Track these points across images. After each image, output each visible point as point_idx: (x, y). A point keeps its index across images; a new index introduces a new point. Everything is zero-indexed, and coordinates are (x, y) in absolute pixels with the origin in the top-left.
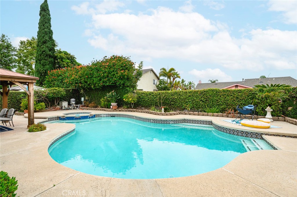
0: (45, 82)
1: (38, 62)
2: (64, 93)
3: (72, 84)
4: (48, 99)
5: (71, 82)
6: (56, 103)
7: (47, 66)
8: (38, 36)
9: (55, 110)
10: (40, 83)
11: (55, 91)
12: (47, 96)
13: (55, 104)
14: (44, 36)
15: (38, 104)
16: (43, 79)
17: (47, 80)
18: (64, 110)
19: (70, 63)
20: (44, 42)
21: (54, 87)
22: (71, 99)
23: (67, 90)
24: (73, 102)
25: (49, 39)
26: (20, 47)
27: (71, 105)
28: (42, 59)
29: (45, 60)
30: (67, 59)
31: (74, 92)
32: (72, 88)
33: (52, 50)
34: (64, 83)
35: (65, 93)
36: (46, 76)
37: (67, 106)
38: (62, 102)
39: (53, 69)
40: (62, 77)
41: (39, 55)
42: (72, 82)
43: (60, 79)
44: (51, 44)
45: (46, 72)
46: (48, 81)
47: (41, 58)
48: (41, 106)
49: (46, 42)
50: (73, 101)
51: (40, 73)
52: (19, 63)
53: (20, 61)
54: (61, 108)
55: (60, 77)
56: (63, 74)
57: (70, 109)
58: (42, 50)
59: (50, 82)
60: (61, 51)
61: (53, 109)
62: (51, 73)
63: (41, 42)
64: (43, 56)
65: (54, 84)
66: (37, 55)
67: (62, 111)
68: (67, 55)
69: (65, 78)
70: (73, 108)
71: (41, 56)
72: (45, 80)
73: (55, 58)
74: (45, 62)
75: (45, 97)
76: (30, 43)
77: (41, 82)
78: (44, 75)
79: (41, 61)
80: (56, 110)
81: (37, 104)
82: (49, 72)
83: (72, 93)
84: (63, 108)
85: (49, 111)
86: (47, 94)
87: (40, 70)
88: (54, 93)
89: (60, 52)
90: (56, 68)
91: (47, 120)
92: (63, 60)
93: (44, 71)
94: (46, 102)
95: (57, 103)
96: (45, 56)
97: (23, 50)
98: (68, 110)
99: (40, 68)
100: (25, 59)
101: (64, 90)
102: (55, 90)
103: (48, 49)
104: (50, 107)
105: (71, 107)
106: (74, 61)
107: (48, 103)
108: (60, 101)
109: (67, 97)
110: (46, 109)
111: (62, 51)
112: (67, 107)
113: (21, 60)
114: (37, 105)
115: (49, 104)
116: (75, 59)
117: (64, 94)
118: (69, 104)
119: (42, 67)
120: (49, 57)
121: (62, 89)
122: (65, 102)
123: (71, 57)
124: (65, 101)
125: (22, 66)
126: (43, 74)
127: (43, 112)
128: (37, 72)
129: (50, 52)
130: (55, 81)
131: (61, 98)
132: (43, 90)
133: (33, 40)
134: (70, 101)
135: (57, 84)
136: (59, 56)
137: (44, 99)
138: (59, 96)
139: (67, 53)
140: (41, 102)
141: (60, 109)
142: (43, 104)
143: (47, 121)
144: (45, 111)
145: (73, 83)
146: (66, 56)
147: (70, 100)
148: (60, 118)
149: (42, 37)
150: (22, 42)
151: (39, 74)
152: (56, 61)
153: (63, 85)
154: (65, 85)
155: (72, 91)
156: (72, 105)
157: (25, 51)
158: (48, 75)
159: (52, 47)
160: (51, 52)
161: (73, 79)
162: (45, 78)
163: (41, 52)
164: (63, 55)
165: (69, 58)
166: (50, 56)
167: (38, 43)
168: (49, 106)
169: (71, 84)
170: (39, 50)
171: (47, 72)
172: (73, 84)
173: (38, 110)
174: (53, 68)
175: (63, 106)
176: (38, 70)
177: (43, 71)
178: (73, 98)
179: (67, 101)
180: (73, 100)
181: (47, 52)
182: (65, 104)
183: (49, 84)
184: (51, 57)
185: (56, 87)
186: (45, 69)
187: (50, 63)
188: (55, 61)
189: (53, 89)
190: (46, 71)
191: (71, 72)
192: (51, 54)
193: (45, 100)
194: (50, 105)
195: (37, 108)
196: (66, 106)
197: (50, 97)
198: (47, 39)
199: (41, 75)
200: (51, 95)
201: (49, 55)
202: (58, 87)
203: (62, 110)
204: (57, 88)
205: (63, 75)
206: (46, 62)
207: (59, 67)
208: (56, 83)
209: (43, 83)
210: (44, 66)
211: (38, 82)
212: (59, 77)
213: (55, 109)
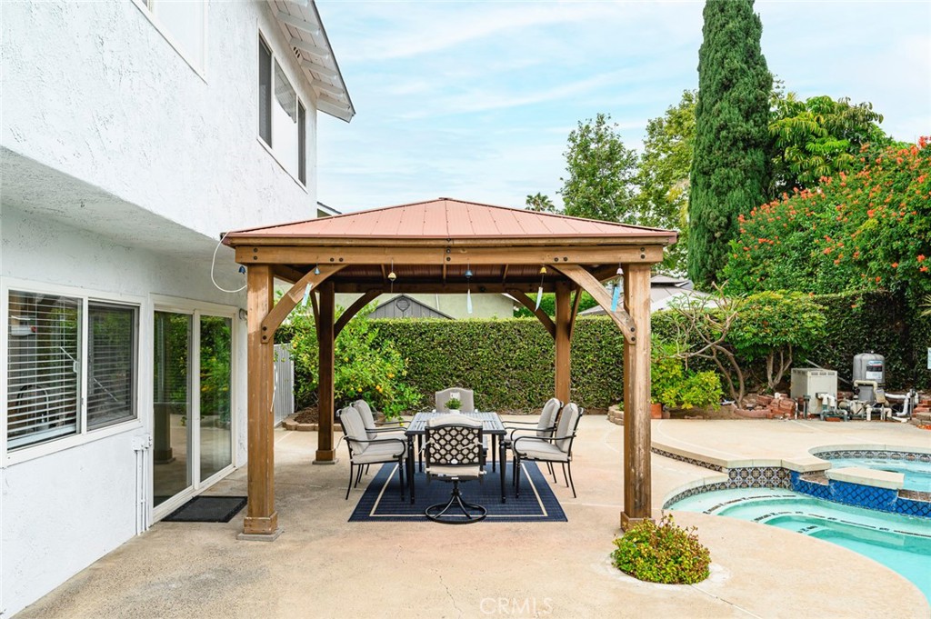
0: (727, 269)
1: (701, 181)
2: (815, 320)
3: (863, 264)
4: (735, 352)
5: (859, 255)
6: (775, 374)
7: (737, 194)
8: (703, 68)
9: (767, 417)
10: (707, 278)
11: (766, 308)
12: (731, 335)
13: (766, 380)
14: (724, 57)
15: (692, 379)
16: (719, 255)
17: (733, 259)
18: (817, 416)
19: (848, 152)
20: (723, 84)
21: (763, 290)
22: (858, 357)
23: (833, 300)
24: (870, 375)
25: (746, 62)
26: (649, 144)
27: (857, 392)
28: (715, 163)
29: (726, 165)
30: (830, 133)
31: (872, 313)
32: (864, 290)
33: (756, 109)
34: (815, 266)
35: (822, 320)
36: (732, 243)
37: (830, 398)
38: (804, 373)
39: (759, 204)
40: (802, 234)
41: (704, 149)
42: (865, 250)
43: (794, 248)
44: (753, 85)
45: (729, 224)
46: (740, 264)
47: (711, 162)
48: (704, 387)
49: (731, 81)
50: (871, 369)
51: (709, 231)
52: (645, 208)
53: (646, 200)
54: (801, 408)
55: (795, 238)
56: (811, 218)
57: (852, 417)
58: (716, 124)
59: (747, 266)
60: (796, 106)
61: (759, 410)
62: (751, 223)
63: (713, 88)
64: (719, 149)
65: (766, 275)
66: (698, 151)
67: (804, 424)
68: (832, 112)
69: (821, 237)
70: (869, 409)
71: (710, 152)
72: (727, 260)
73: (771, 145)
74: (728, 178)
75: (722, 344)
76: (677, 120)
77: (710, 272)
78: (722, 235)
79: (712, 177)
80: (773, 418)
81: (687, 376)
82: (741, 218)
83: (864, 318)
84: (813, 408)
85: (738, 416)
86: (731, 329)
87: (709, 219)
88: (763, 323)
89: (797, 108)
90: (776, 196)
91: (723, 477)
92: (810, 146)
93: (723, 220)
94: (726, 366)
95: (781, 374)
96: (730, 150)
97: (658, 154)
98: (842, 419)
99: (709, 210)
100: (661, 187)
101: (816, 301)
102: (769, 302)
103: (740, 110)
104: (745, 395)
105: (855, 406)
106: (869, 138)
107: (735, 373)
108: (792, 366)
109: (835, 345)
110: (726, 402)
111: (805, 102)
112: (833, 404)
113: (650, 194)
114: (687, 383)
115: (738, 381)
116: (875, 122)
117: (816, 328)
118: (847, 386)
119: (714, 202)
120: (745, 149)
121: (803, 297)
122: (820, 370)
123: (853, 117)
124: (823, 364)
125: (652, 218)
126: (717, 235)
127: (710, 418)
128: (696, 226)
129: (747, 121)
130: (768, 262)
131: (797, 349)
132: (712, 305)
133: (686, 102)
134: (851, 367)
135: (781, 274)
136: (788, 130)
137: (718, 351)
138: (791, 337)
139: (831, 104)
140: (704, 369)
141: (792, 412)
142: (711, 378)
143: (722, 486)
144: (722, 417)
145: (874, 258)
146: (822, 121)
147: (851, 358)
148: (794, 480)
149: (715, 67)
150: (653, 124)
151: (703, 237)
152: (775, 160)
153: (810, 274)
154: (821, 274)
155: (863, 307)
156: (866, 393)
157: (663, 156)
158: (739, 234)
159: (756, 99)
160: (751, 122)
161: (874, 234)
162: (726, 252)
163: (712, 136)
164: (808, 120)
165: (842, 127)
166: (748, 143)
167: (701, 99)
168: (737, 389)
169: (859, 263)
170: (704, 127)
171: (734, 222)
172: (871, 264)
173: (690, 406)
174: (761, 198)
175: (811, 392)
176: (700, 218)
177: (717, 218)
178: (867, 350)
179: (831, 367)
180: (872, 363)
181: (734, 126)
182: (821, 383)
183: (741, 279)
184: (750, 146)
185: (772, 289)
186: (726, 208)
187: (747, 178)
188: (767, 163)
189: (759, 302)
190: (729, 218)
191: (859, 192)
192: (754, 131)
193: (721, 356)
194: (742, 387)
195: (684, 399)
196: (825, 397)
197: (744, 341)
198: (737, 64)
199: (709, 242)
200: (748, 333)
201: (744, 140)
202: (785, 287)
203: (806, 417)
204: (777, 295)
205: (807, 224)
206: (731, 174)
207: (792, 185)
208: (773, 269)
209: (719, 275)
210: (722, 198)
211: (700, 270)
212: (787, 234)
213: (767, 410)
